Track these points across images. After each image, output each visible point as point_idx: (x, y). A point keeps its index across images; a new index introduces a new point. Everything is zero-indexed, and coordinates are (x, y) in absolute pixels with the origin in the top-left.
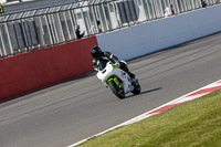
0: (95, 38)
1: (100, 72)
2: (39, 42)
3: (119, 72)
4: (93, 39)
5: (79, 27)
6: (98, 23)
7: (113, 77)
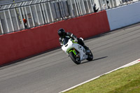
0: (105, 12)
1: (64, 46)
2: (70, 14)
3: (77, 46)
4: (104, 12)
5: (95, 5)
6: (108, 2)
7: (72, 49)
